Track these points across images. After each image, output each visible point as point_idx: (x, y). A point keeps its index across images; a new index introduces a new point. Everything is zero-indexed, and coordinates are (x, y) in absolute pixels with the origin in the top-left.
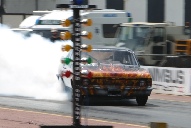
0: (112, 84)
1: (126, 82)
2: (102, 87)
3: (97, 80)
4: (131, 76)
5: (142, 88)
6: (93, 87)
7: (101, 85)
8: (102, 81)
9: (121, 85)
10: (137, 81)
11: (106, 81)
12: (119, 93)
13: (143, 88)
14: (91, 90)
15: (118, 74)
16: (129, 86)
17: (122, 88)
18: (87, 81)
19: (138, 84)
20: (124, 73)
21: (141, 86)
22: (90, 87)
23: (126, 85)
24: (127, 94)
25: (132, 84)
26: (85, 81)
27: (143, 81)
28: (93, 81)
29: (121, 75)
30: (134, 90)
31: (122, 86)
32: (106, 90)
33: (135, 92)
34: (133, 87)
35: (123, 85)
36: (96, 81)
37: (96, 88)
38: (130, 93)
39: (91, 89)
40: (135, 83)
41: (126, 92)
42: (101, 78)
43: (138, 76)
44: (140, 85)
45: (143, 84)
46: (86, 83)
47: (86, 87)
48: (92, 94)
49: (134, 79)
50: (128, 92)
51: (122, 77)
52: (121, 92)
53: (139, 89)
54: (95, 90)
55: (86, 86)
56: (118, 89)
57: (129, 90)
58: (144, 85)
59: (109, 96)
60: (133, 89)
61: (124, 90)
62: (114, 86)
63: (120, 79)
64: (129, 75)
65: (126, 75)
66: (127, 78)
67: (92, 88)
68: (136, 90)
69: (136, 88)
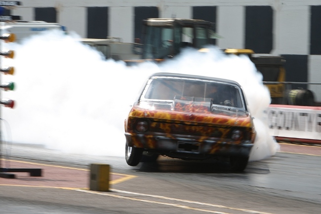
0: (185, 132)
1: (209, 131)
2: (169, 136)
3: (161, 125)
4: (219, 121)
5: (234, 143)
6: (154, 135)
7: (166, 134)
8: (169, 126)
9: (200, 135)
10: (228, 130)
11: (175, 126)
12: (195, 147)
13: (237, 143)
14: (150, 140)
15: (196, 117)
16: (213, 138)
17: (201, 141)
18: (144, 126)
19: (229, 136)
20: (207, 116)
21: (235, 140)
22: (148, 135)
23: (209, 135)
24: (210, 151)
25: (219, 135)
26: (141, 125)
27: (237, 132)
28: (154, 125)
29: (200, 119)
30: (221, 145)
31: (203, 138)
32: (174, 141)
33: (224, 149)
34: (220, 140)
35: (203, 136)
36: (159, 126)
37: (158, 138)
38: (214, 150)
39: (150, 138)
40: (224, 133)
41: (207, 148)
42: (167, 121)
43: (229, 122)
44: (233, 137)
45: (237, 136)
46: (142, 128)
47: (141, 135)
48: (152, 147)
49: (223, 126)
50: (210, 148)
51: (203, 122)
52: (198, 146)
53: (229, 143)
54: (156, 141)
55: (142, 132)
56: (194, 141)
57: (212, 144)
58: (239, 138)
59: (179, 151)
60: (219, 144)
61: (204, 143)
62: (189, 136)
63: (199, 125)
64: (215, 120)
65: (209, 120)
66: (211, 124)
67: (151, 136)
68: (226, 145)
69: (225, 143)
